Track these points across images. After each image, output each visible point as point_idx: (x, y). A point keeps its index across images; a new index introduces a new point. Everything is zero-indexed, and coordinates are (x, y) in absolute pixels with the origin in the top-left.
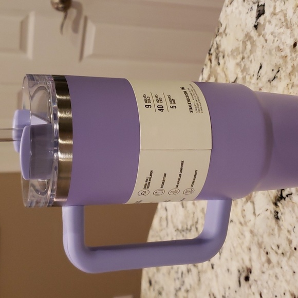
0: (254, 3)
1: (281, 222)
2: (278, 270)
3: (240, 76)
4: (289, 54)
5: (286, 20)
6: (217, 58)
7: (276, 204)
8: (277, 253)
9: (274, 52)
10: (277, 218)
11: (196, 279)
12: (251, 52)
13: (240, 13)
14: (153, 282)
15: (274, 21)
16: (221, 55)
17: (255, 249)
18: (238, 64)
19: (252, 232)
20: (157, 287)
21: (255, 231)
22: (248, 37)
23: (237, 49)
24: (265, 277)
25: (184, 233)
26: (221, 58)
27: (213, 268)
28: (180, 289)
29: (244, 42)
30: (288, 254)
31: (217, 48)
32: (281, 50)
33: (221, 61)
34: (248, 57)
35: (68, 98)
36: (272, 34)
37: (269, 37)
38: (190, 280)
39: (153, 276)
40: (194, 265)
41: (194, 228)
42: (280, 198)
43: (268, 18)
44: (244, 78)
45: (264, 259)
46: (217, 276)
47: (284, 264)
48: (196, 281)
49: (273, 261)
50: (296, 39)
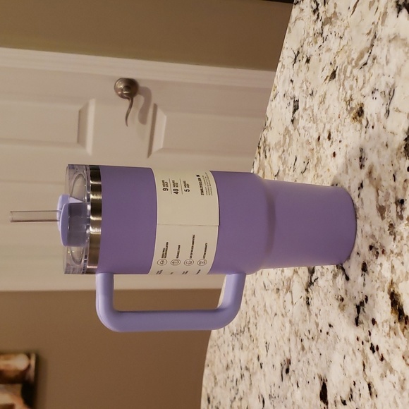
0: (291, 99)
1: (311, 307)
2: (309, 355)
3: (281, 169)
4: (315, 147)
5: (313, 115)
6: (265, 151)
7: (307, 290)
8: (308, 338)
9: (305, 145)
10: (308, 304)
11: (248, 383)
12: (290, 145)
13: (281, 108)
14: (211, 399)
15: (305, 117)
16: (267, 148)
17: (293, 338)
18: (280, 157)
19: (290, 322)
20: (215, 404)
21: (293, 321)
22: (287, 130)
23: (279, 142)
24: (301, 364)
25: (238, 336)
26: (267, 151)
27: (261, 367)
28: (235, 398)
29: (284, 136)
30: (316, 337)
31: (265, 142)
32: (310, 143)
33: (268, 155)
34: (287, 150)
35: (100, 183)
36: (304, 128)
37: (302, 131)
38: (243, 386)
39: (212, 392)
40: (247, 369)
41: (246, 329)
42: (310, 283)
43: (301, 113)
44: (284, 171)
45: (299, 347)
46: (265, 375)
47: (313, 348)
48: (248, 386)
49: (306, 347)
50: (319, 133)
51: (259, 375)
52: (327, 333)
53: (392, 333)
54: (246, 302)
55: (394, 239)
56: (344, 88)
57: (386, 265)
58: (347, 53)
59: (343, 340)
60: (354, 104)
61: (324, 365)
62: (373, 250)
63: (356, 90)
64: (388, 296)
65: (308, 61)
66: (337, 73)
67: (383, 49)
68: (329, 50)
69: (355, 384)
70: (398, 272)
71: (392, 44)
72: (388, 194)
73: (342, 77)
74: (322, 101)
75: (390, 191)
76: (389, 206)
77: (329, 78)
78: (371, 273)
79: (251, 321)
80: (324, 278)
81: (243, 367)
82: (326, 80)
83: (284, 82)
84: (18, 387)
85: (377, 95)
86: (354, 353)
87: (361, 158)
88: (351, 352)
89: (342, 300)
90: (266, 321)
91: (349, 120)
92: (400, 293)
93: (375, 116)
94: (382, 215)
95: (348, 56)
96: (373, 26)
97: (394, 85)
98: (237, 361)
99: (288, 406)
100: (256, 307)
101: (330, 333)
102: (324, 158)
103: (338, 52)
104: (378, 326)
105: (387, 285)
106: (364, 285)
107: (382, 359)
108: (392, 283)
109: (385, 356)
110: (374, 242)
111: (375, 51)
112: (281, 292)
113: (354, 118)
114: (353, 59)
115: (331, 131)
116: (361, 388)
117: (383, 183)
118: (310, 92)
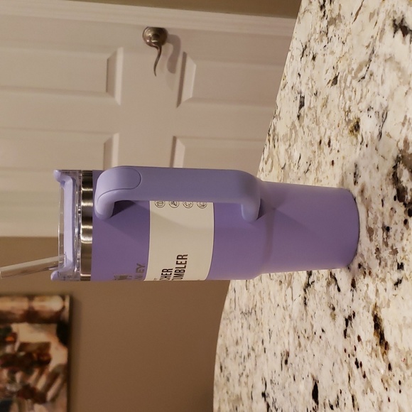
0: (298, 93)
1: (307, 308)
2: (304, 353)
4: (317, 150)
5: (316, 116)
6: (274, 139)
7: (305, 290)
8: (304, 337)
9: (308, 144)
10: (305, 304)
11: (254, 363)
12: (295, 141)
13: (289, 100)
14: (223, 368)
15: (309, 116)
16: (276, 137)
17: (292, 332)
18: (286, 150)
19: (290, 316)
20: (226, 374)
21: (292, 316)
22: (293, 123)
23: (287, 134)
24: (297, 359)
25: (246, 316)
26: (276, 141)
27: (265, 352)
28: (242, 374)
29: (291, 130)
30: (311, 338)
31: (274, 130)
32: (312, 145)
33: (276, 144)
34: (293, 146)
36: (308, 127)
37: (306, 130)
38: (249, 364)
39: (224, 361)
40: (253, 350)
41: (253, 311)
42: (308, 285)
43: (306, 111)
44: (290, 165)
45: (297, 343)
46: (267, 360)
47: (308, 347)
48: (254, 366)
49: (302, 345)
50: (321, 137)
51: (262, 358)
52: (320, 337)
53: (374, 354)
54: (254, 285)
55: (380, 264)
56: (344, 97)
57: (372, 287)
58: (348, 61)
59: (333, 348)
60: (351, 116)
61: (317, 366)
62: (362, 268)
63: (354, 103)
64: (372, 318)
65: (314, 58)
66: (338, 79)
67: (379, 67)
68: (332, 53)
69: (341, 393)
70: (381, 296)
71: (388, 65)
72: (376, 218)
73: (343, 85)
74: (325, 105)
75: (378, 215)
76: (377, 230)
77: (331, 82)
78: (358, 291)
79: (258, 305)
80: (320, 283)
81: (250, 347)
82: (328, 83)
83: (293, 73)
84: (54, 327)
85: (372, 113)
86: (342, 363)
87: (355, 174)
88: (339, 362)
89: (334, 309)
90: (270, 309)
91: (346, 132)
92: (382, 317)
93: (369, 135)
94: (370, 237)
95: (349, 65)
96: (372, 40)
97: (387, 107)
98: (245, 339)
99: (286, 395)
100: (262, 293)
101: (323, 337)
102: (324, 163)
103: (340, 58)
104: (362, 344)
105: (372, 307)
106: (352, 300)
107: (364, 376)
108: (376, 306)
109: (367, 375)
110: (363, 261)
111: (373, 67)
112: (283, 285)
113: (351, 131)
114: (353, 69)
115: (332, 138)
116: (346, 398)
117: (373, 205)
118: (315, 92)
